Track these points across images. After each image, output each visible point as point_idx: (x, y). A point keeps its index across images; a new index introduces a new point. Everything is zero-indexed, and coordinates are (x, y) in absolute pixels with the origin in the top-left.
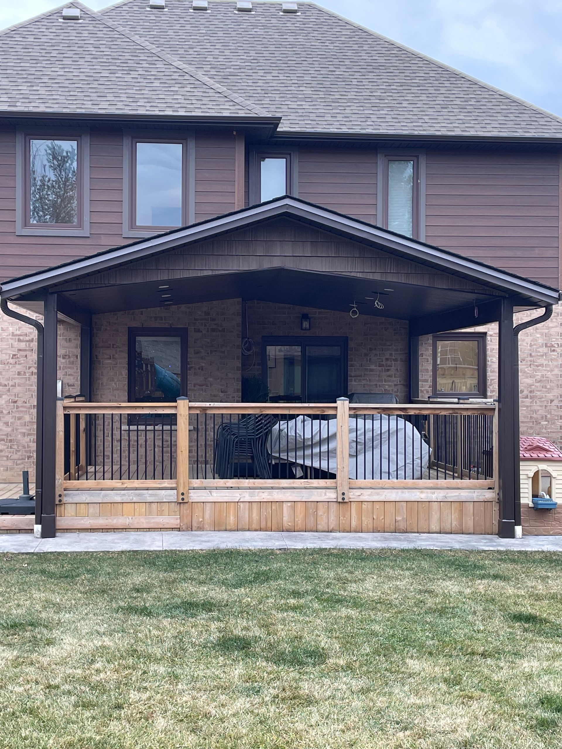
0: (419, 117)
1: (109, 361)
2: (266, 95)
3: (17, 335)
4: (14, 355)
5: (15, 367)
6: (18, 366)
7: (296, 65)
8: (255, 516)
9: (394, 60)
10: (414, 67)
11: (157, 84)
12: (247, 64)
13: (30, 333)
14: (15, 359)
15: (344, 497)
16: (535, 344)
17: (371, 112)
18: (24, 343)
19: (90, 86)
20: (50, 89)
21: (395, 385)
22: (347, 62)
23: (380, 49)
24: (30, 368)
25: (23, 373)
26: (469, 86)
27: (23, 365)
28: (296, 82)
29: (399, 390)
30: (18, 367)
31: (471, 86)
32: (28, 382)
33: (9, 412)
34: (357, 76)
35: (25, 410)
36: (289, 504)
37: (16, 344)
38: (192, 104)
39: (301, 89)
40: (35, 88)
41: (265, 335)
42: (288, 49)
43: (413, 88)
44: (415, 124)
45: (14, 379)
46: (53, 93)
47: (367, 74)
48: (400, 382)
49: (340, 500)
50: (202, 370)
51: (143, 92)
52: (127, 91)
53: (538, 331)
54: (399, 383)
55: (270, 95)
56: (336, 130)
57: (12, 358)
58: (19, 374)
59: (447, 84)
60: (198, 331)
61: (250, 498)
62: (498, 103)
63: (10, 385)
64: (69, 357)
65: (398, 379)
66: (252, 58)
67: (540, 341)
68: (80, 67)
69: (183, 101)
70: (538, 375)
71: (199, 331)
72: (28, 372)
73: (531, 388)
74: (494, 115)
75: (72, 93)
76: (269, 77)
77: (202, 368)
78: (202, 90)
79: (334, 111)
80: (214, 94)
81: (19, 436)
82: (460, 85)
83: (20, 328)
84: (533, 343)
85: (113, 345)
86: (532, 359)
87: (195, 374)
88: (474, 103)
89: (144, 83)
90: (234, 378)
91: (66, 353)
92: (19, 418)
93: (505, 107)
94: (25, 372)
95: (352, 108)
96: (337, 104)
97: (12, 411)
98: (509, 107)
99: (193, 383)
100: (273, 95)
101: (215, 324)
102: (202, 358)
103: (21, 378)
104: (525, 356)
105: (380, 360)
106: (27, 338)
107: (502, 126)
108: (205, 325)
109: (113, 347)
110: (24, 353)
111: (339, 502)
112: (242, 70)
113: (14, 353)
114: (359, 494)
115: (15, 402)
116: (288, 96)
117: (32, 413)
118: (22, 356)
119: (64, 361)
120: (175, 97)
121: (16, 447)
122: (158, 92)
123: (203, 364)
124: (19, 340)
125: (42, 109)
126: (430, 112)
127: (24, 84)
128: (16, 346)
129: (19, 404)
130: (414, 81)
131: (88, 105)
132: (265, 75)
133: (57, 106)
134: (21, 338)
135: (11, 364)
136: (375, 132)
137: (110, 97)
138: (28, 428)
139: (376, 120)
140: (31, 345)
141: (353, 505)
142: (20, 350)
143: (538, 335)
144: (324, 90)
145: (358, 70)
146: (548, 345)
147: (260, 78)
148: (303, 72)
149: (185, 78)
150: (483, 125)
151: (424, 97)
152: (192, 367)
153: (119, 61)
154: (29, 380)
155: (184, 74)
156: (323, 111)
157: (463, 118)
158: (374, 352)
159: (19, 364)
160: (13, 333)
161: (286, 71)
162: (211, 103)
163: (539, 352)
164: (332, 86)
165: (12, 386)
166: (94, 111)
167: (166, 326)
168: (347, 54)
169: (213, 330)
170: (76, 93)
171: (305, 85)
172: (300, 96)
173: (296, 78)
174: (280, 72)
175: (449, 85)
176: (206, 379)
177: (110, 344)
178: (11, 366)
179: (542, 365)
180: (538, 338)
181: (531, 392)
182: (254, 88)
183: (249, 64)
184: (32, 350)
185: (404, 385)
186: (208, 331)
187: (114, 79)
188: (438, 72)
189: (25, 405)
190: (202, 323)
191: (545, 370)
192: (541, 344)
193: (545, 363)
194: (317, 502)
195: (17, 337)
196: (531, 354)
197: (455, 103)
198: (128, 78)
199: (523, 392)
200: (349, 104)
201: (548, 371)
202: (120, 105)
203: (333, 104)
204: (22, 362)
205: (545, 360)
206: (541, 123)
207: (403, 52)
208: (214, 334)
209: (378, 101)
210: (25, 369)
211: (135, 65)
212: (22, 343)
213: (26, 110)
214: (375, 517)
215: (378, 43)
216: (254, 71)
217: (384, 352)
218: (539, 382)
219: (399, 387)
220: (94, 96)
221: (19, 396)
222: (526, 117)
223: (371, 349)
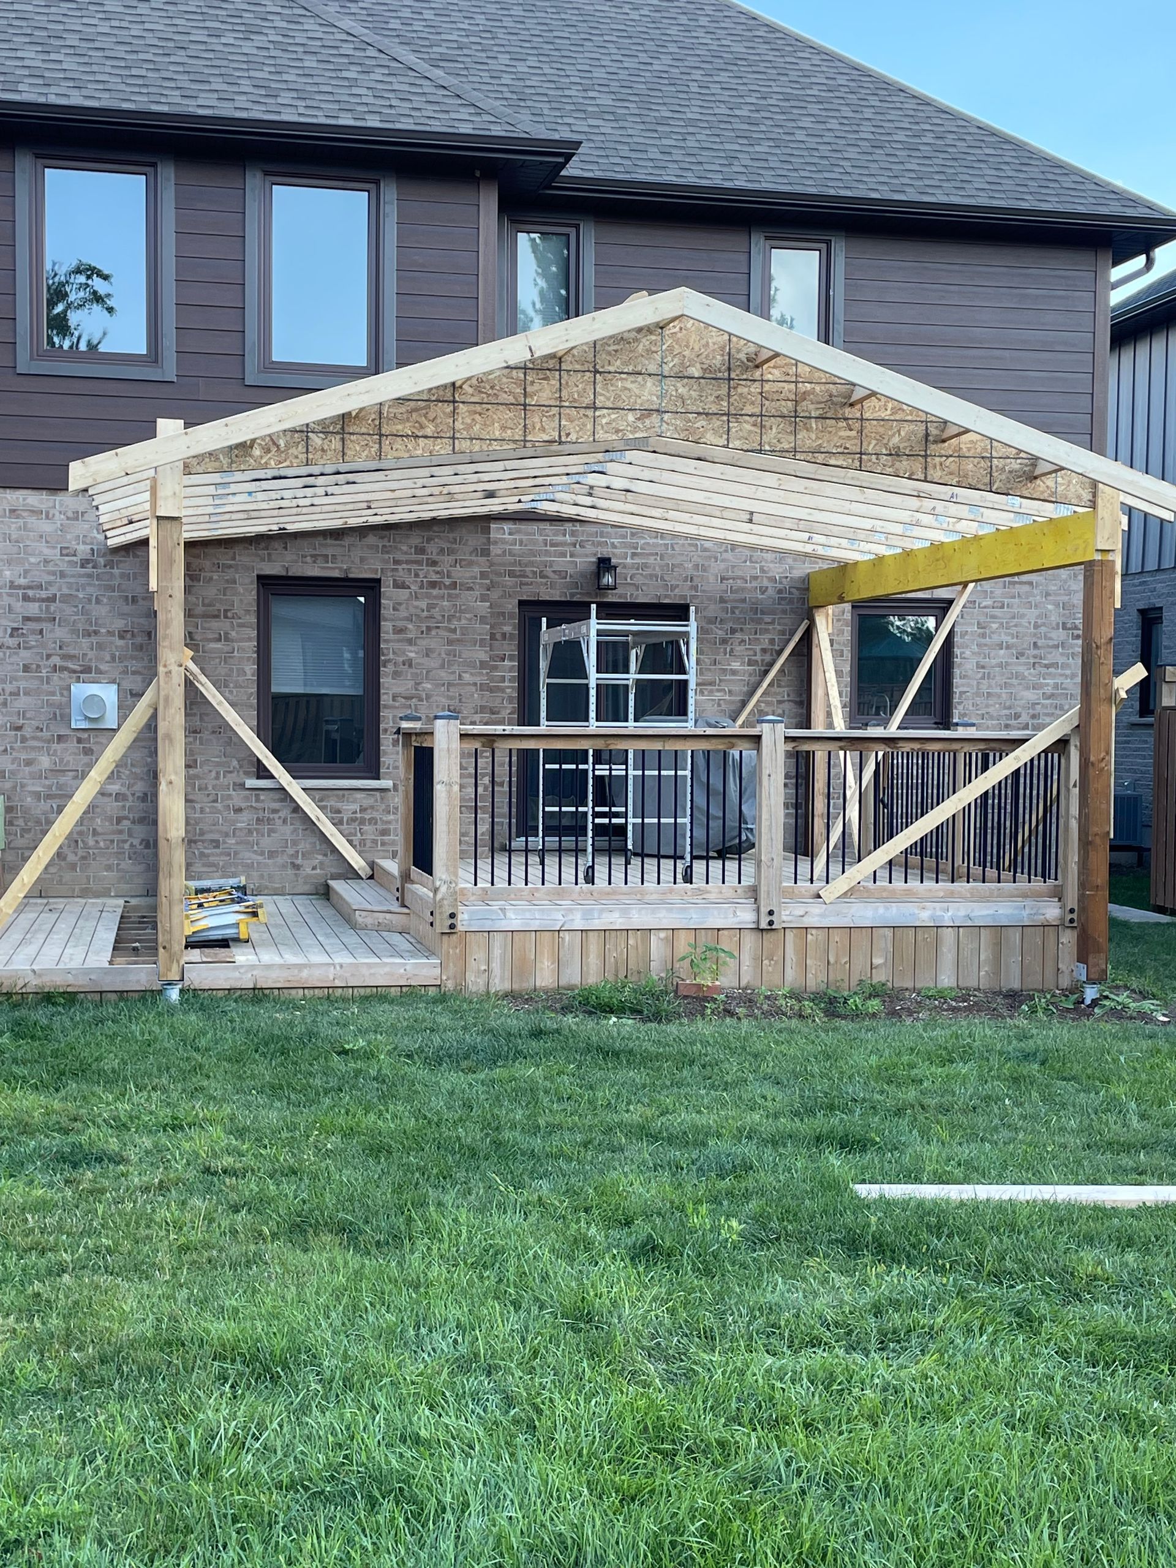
0: (834, 162)
1: (218, 645)
2: (522, 104)
3: (19, 587)
4: (14, 629)
5: (17, 654)
6: (24, 653)
7: (573, 48)
8: (593, 960)
9: (763, 48)
10: (805, 65)
11: (310, 62)
12: (473, 39)
13: (49, 583)
14: (18, 636)
15: (774, 918)
16: (1044, 624)
17: (737, 147)
18: (37, 604)
19: (172, 59)
20: (86, 60)
21: (780, 702)
22: (673, 48)
23: (733, 26)
24: (49, 656)
25: (34, 666)
26: (915, 107)
27: (35, 650)
28: (578, 80)
29: (787, 712)
30: (25, 655)
31: (920, 108)
32: (45, 686)
33: (6, 750)
34: (697, 75)
35: (40, 744)
36: (662, 935)
37: (18, 606)
38: (391, 106)
39: (591, 94)
40: (53, 56)
41: (525, 598)
42: (551, 16)
43: (809, 106)
44: (827, 175)
45: (16, 680)
46: (95, 68)
47: (716, 72)
48: (788, 695)
49: (764, 925)
50: (410, 666)
51: (285, 77)
52: (252, 74)
53: (1049, 598)
54: (786, 698)
55: (529, 103)
56: (674, 179)
57: (11, 636)
58: (26, 668)
59: (874, 101)
60: (399, 585)
61: (583, 922)
62: (978, 144)
63: (7, 692)
64: (133, 635)
65: (786, 689)
66: (481, 28)
67: (1054, 618)
68: (144, 19)
69: (371, 100)
70: (1047, 685)
71: (403, 586)
72: (46, 667)
73: (1034, 709)
74: (975, 165)
75: (134, 72)
76: (522, 68)
77: (409, 663)
78: (406, 79)
79: (665, 142)
80: (434, 90)
81: (29, 799)
82: (899, 105)
83: (26, 572)
84: (1039, 621)
85: (226, 611)
86: (1036, 652)
87: (396, 674)
88: (932, 141)
89: (284, 58)
90: (475, 684)
91: (126, 625)
92: (29, 763)
93: (992, 152)
94: (38, 666)
95: (699, 137)
96: (668, 129)
97: (12, 748)
98: (1000, 152)
99: (391, 693)
100: (536, 105)
101: (438, 573)
102: (410, 642)
103: (32, 677)
104: (1025, 646)
105: (751, 653)
106: (44, 594)
107: (993, 187)
108: (416, 575)
109: (226, 617)
110: (36, 626)
111: (762, 930)
112: (465, 52)
113: (15, 625)
114: (801, 913)
115: (19, 728)
116: (568, 107)
117: (55, 751)
118: (33, 632)
119: (121, 643)
120: (355, 91)
121: (21, 822)
122: (316, 80)
123: (412, 655)
124: (26, 598)
125: (76, 99)
126: (852, 152)
127: (27, 47)
128: (19, 610)
129: (28, 732)
130: (809, 92)
131: (175, 97)
132: (513, 63)
133: (106, 95)
134: (30, 593)
135: (8, 648)
136: (750, 186)
137: (217, 84)
138: (47, 782)
139: (750, 163)
140: (52, 609)
141: (790, 935)
142: (27, 619)
143: (1050, 607)
144: (636, 99)
145: (698, 65)
146: (1069, 626)
147: (504, 68)
148: (589, 62)
149: (368, 53)
150: (959, 185)
151: (833, 124)
152: (389, 661)
153: (224, 13)
154: (48, 683)
155: (365, 46)
156: (642, 140)
157: (917, 168)
158: (738, 635)
159: (25, 648)
160: (11, 582)
161: (555, 59)
162: (429, 107)
163: (1050, 639)
164: (650, 93)
165: (11, 694)
166: (190, 109)
167: (336, 574)
168: (668, 32)
169: (433, 585)
170: (143, 73)
171: (597, 88)
172: (590, 109)
173: (577, 73)
174: (542, 58)
175: (879, 104)
176: (417, 684)
177: (219, 610)
178: (8, 652)
179: (1055, 665)
180: (1050, 611)
181: (1034, 717)
182: (496, 88)
183: (478, 40)
184: (54, 619)
185: (795, 702)
186: (421, 587)
187: (221, 48)
188: (853, 77)
189: (39, 734)
190: (409, 570)
191: (1061, 675)
192: (1054, 624)
193: (1061, 660)
194: (719, 930)
195: (20, 592)
196: (1035, 643)
197: (896, 138)
198: (247, 48)
199: (1019, 717)
200: (691, 130)
201: (1066, 677)
202: (241, 101)
203: (660, 128)
204: (33, 643)
205: (1062, 654)
206: (1065, 185)
207: (778, 35)
208: (435, 592)
209: (746, 127)
210: (38, 658)
211: (259, 22)
212: (31, 604)
213: (42, 100)
214: (832, 960)
215: (726, 14)
216: (490, 54)
217: (758, 636)
218: (1049, 698)
219: (787, 706)
220: (183, 80)
221: (28, 716)
222: (1034, 172)
223: (733, 631)
